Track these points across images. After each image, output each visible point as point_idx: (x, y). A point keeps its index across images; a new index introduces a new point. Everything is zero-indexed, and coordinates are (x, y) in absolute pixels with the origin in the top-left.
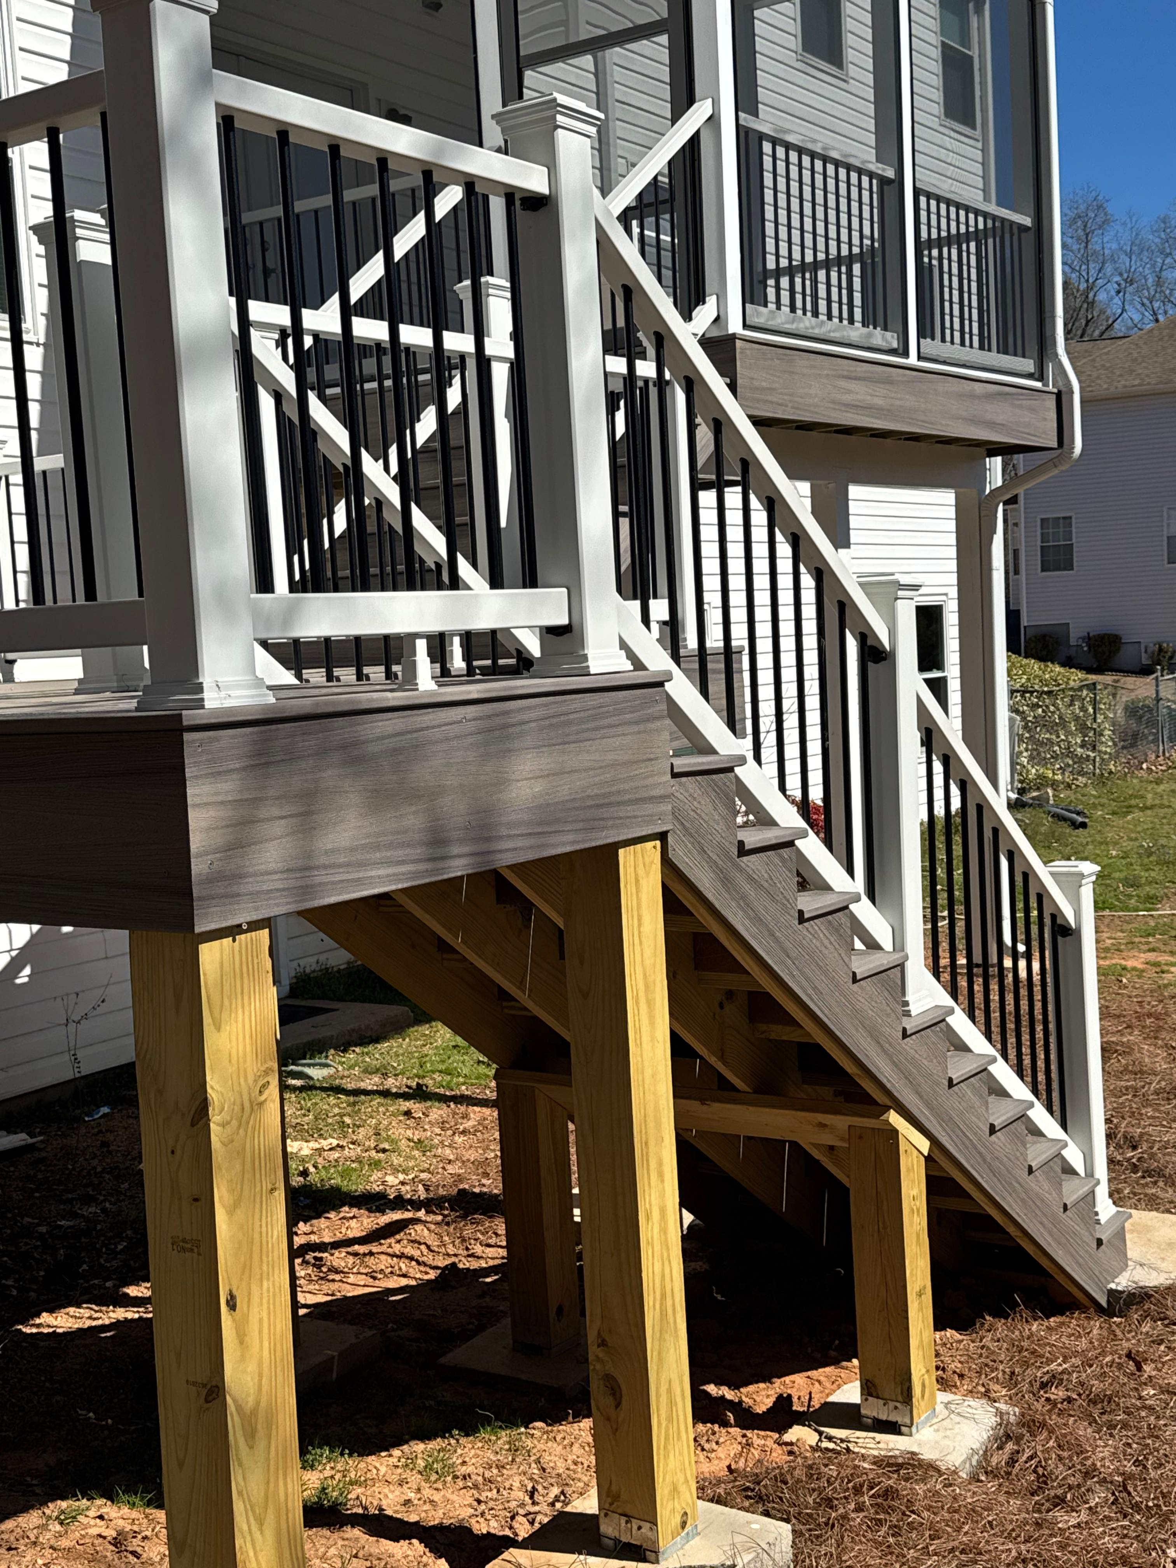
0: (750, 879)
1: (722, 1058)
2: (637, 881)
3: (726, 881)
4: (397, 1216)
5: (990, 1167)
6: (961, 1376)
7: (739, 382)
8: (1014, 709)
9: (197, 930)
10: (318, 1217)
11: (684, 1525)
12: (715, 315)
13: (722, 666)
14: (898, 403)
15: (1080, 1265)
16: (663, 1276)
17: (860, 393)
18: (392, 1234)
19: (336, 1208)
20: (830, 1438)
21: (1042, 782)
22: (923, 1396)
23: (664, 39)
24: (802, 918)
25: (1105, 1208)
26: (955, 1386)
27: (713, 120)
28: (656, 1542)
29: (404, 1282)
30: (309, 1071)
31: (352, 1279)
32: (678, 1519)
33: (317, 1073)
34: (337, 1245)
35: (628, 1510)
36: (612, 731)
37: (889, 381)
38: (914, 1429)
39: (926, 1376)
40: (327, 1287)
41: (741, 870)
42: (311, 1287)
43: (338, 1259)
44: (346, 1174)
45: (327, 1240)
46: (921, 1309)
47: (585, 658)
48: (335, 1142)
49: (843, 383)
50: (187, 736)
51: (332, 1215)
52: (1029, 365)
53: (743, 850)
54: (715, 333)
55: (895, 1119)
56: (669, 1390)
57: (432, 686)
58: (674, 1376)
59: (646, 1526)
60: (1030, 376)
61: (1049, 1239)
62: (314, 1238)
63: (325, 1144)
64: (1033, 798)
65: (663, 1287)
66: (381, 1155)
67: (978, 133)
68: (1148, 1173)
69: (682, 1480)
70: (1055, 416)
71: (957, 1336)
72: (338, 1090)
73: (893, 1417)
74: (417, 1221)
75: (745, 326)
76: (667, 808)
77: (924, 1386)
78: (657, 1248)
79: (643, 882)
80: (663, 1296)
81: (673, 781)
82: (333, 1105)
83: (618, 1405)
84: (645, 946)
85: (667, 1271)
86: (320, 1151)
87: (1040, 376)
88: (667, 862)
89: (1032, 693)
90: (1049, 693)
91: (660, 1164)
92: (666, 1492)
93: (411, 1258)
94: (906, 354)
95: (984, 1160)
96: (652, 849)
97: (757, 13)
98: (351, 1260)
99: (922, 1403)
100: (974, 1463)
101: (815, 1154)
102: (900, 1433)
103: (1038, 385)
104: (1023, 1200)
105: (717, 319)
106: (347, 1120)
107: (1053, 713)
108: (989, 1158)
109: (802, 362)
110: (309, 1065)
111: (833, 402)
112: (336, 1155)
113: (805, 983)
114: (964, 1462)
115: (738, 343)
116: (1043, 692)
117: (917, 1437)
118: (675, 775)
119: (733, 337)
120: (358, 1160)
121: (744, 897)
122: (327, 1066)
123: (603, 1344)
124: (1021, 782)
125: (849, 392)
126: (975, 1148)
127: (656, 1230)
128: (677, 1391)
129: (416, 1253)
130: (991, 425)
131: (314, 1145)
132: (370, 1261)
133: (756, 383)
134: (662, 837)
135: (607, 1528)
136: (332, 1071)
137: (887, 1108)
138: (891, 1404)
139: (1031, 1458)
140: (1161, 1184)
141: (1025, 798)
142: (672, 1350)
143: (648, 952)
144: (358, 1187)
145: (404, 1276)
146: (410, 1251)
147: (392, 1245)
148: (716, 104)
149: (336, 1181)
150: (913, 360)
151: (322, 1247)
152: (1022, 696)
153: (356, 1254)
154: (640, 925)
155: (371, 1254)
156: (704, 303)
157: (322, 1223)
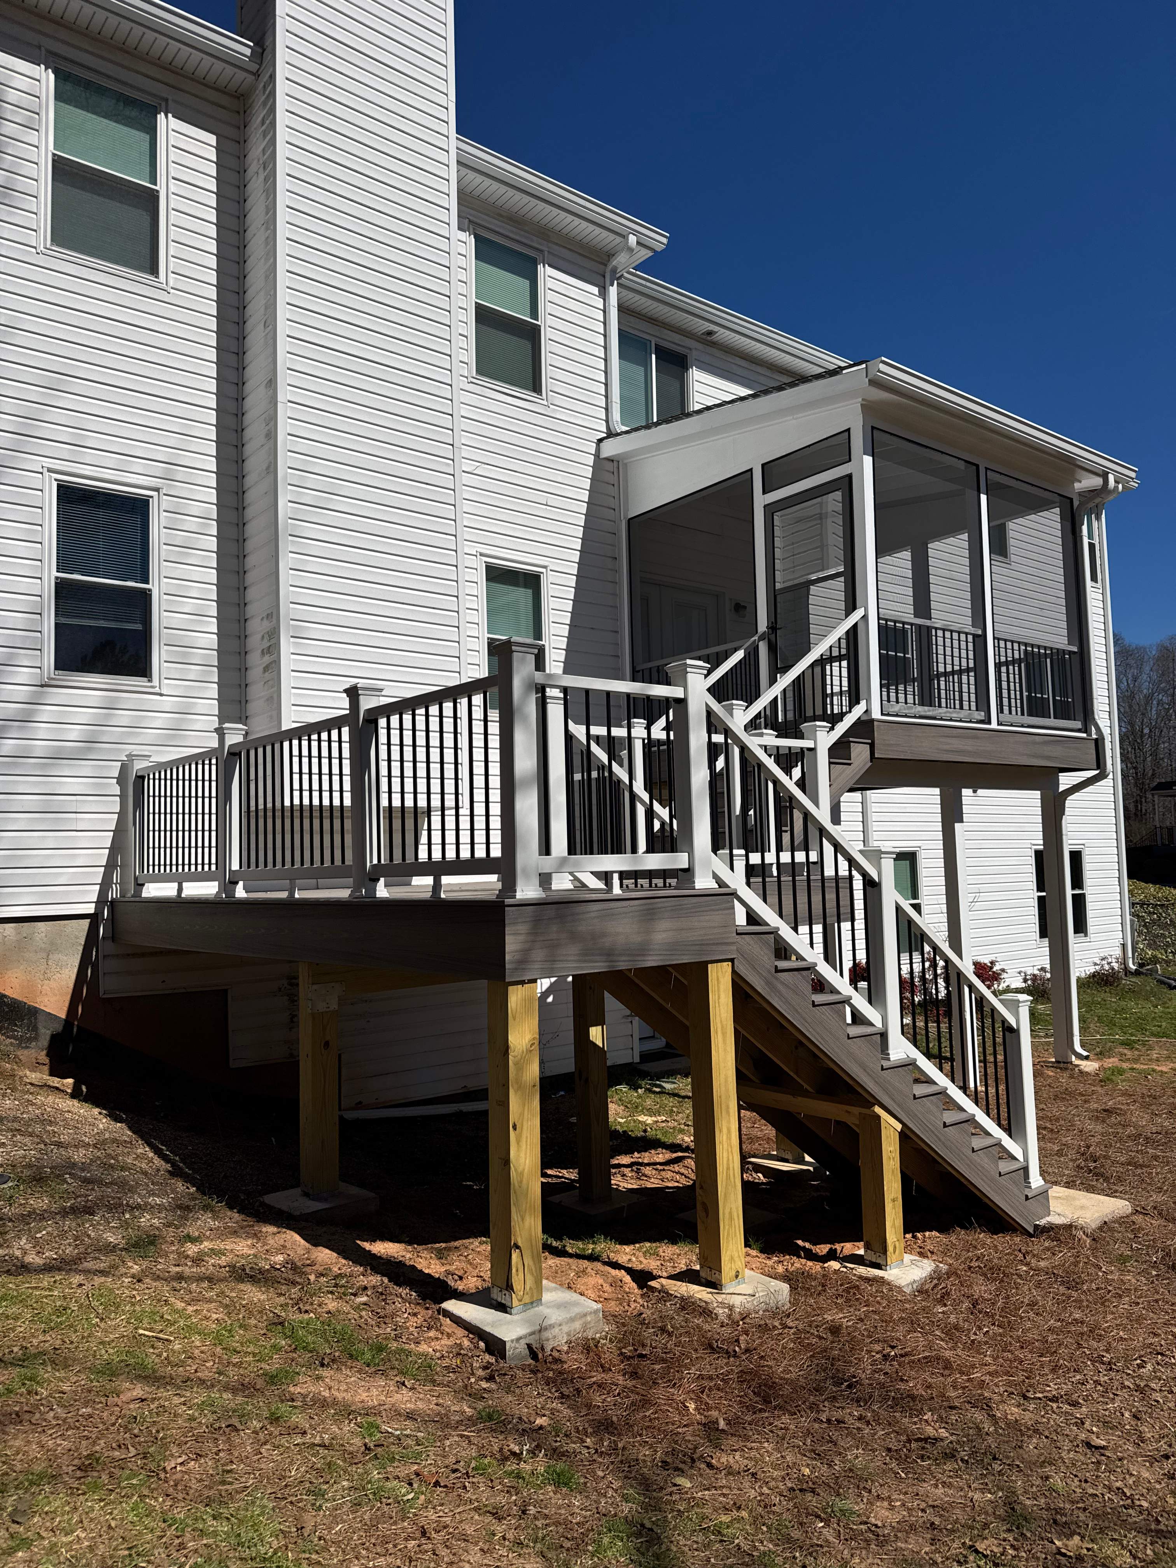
0: (782, 983)
1: (797, 1073)
2: (718, 979)
3: (768, 983)
4: (680, 1154)
5: (943, 1143)
6: (932, 1253)
7: (876, 742)
8: (1132, 914)
9: (507, 980)
10: (646, 1151)
11: (737, 1276)
12: (865, 709)
13: (834, 885)
14: (982, 748)
15: (1012, 1207)
16: (728, 1159)
17: (956, 744)
18: (677, 1163)
19: (655, 1148)
20: (846, 1267)
21: (1155, 960)
22: (894, 1252)
23: (842, 579)
24: (814, 1005)
25: (1036, 1181)
26: (927, 1257)
27: (865, 617)
28: (720, 1281)
29: (676, 1184)
30: (664, 1085)
31: (652, 1180)
32: (734, 1273)
33: (668, 1086)
34: (649, 1164)
35: (711, 1265)
36: (705, 913)
37: (975, 737)
38: (888, 1268)
39: (897, 1243)
40: (638, 1183)
41: (777, 979)
42: (632, 1181)
43: (648, 1170)
44: (665, 1133)
45: (646, 1161)
46: (894, 1208)
47: (694, 882)
48: (664, 1118)
49: (942, 740)
50: (506, 909)
51: (653, 1151)
52: (1078, 724)
53: (777, 970)
54: (864, 718)
55: (878, 1110)
56: (730, 1213)
57: (620, 892)
58: (733, 1206)
59: (717, 1273)
60: (1079, 731)
61: (989, 1189)
62: (640, 1160)
63: (659, 1118)
64: (1148, 970)
65: (728, 1164)
66: (686, 1128)
67: (1099, 585)
68: (1096, 1175)
69: (736, 1255)
70: (1094, 752)
71: (938, 1235)
72: (677, 1095)
73: (879, 1261)
74: (688, 1157)
75: (882, 714)
76: (734, 948)
77: (895, 1247)
78: (725, 1146)
79: (721, 980)
80: (728, 1169)
81: (737, 937)
82: (670, 1102)
83: (707, 1216)
84: (721, 1007)
85: (731, 1158)
86: (657, 1122)
87: (1086, 730)
88: (734, 972)
89: (1148, 905)
90: (1162, 906)
91: (728, 1107)
92: (727, 1259)
93: (682, 1174)
94: (989, 723)
95: (940, 1139)
96: (727, 967)
97: (929, 546)
98: (654, 1172)
99: (894, 1257)
100: (915, 1287)
101: (853, 1126)
102: (881, 1269)
103: (1084, 735)
104: (968, 1165)
105: (866, 711)
106: (674, 1109)
107: (1165, 918)
108: (942, 1138)
109: (917, 731)
110: (666, 1082)
111: (938, 749)
112: (664, 1125)
113: (817, 1036)
114: (908, 1285)
115: (875, 723)
116: (1157, 905)
117: (889, 1272)
118: (738, 934)
119: (873, 721)
120: (674, 1128)
121: (779, 992)
122: (674, 1083)
123: (702, 1188)
124: (1141, 959)
125: (949, 744)
126: (933, 1132)
127: (725, 1137)
128: (735, 1214)
129: (686, 1172)
130: (1048, 758)
131: (654, 1119)
132: (663, 1173)
133: (887, 742)
134: (732, 960)
135: (702, 1274)
136: (676, 1086)
137: (874, 1105)
138: (878, 1254)
139: (943, 1288)
140: (1101, 1180)
141: (1143, 970)
142: (732, 1195)
143: (723, 1011)
144: (669, 1140)
145: (677, 1182)
146: (683, 1170)
147: (676, 1168)
148: (866, 610)
149: (660, 1136)
150: (994, 725)
151: (641, 1164)
152: (1141, 907)
153: (656, 1169)
154: (719, 998)
155: (664, 1170)
156: (859, 703)
157: (647, 1154)
